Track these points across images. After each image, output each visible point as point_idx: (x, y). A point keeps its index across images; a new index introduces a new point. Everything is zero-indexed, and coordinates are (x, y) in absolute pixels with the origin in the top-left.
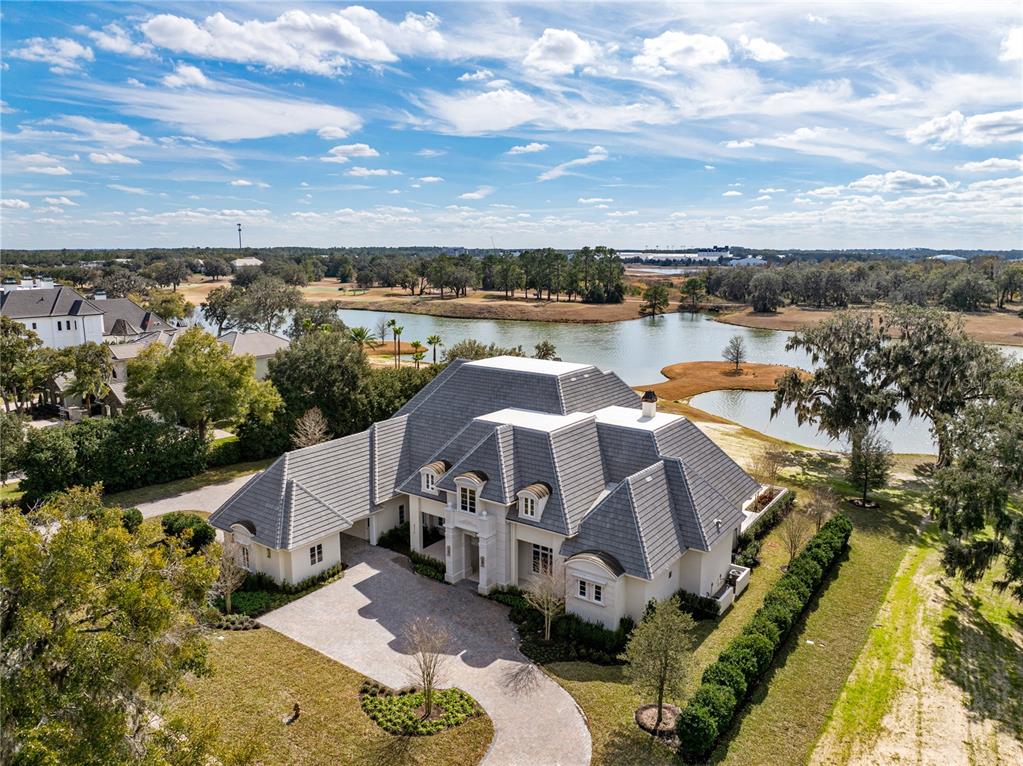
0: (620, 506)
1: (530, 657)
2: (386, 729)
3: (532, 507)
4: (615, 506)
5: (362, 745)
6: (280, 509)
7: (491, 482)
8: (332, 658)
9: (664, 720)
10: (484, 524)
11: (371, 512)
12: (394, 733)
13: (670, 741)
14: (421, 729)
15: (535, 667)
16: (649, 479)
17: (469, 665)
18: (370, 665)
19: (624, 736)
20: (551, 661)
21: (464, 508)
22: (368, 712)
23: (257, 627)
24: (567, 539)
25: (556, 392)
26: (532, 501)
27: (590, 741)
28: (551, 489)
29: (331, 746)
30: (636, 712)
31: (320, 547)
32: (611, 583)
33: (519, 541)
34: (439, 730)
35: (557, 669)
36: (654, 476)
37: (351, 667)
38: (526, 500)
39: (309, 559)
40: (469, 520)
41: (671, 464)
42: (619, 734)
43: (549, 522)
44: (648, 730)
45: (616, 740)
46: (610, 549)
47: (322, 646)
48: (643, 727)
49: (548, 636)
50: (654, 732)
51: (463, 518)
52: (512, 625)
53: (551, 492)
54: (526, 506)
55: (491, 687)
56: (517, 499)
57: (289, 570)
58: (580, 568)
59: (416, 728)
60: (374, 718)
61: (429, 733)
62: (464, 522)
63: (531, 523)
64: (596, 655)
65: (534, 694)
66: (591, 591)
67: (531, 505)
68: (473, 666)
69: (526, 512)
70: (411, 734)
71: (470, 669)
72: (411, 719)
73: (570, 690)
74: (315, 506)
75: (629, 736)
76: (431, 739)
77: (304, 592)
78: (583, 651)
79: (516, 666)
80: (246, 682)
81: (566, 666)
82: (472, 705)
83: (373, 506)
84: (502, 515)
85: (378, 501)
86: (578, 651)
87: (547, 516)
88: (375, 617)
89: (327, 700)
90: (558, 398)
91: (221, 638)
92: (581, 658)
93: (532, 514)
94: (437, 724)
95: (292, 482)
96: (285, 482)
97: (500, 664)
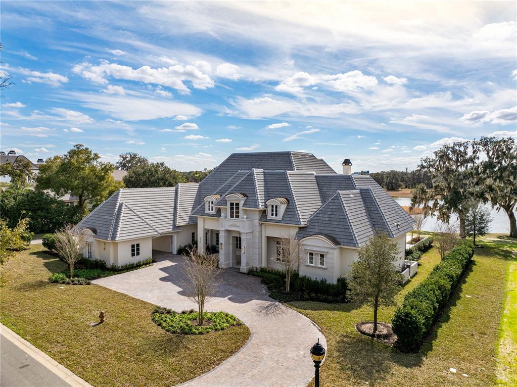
0: (334, 207)
1: (275, 299)
2: (168, 331)
3: (276, 211)
4: (331, 207)
5: (148, 338)
6: (114, 218)
7: (249, 198)
8: (136, 297)
9: (379, 329)
10: (244, 225)
11: (173, 230)
12: (174, 332)
13: (386, 341)
14: (194, 330)
15: (280, 304)
16: (352, 196)
17: (233, 302)
18: (162, 301)
19: (351, 337)
20: (291, 301)
21: (232, 216)
22: (156, 322)
23: (89, 284)
24: (300, 228)
25: (290, 160)
26: (276, 207)
27: (325, 340)
28: (290, 201)
29: (123, 338)
30: (357, 326)
31: (138, 245)
32: (330, 251)
33: (268, 237)
34: (208, 332)
35: (296, 304)
36: (355, 195)
37: (148, 302)
38: (273, 206)
39: (130, 253)
40: (236, 223)
41: (364, 191)
42: (346, 336)
43: (288, 219)
44: (368, 335)
45: (345, 339)
46: (329, 232)
47: (131, 293)
48: (364, 333)
49: (288, 289)
50: (373, 336)
51: (231, 223)
52: (263, 285)
53: (289, 203)
54: (273, 210)
55: (248, 312)
56: (266, 206)
57: (116, 258)
58: (309, 244)
59: (191, 330)
60: (160, 325)
61: (201, 333)
62: (231, 226)
63: (276, 221)
64: (323, 297)
65: (280, 316)
66: (317, 259)
67: (275, 209)
68: (236, 302)
69: (272, 215)
70: (186, 334)
71: (233, 304)
72: (187, 325)
73: (306, 315)
74: (137, 219)
75: (354, 338)
76: (202, 336)
77: (125, 271)
78: (314, 295)
79: (266, 303)
80: (70, 306)
81: (302, 303)
82: (234, 320)
83: (175, 227)
84: (257, 217)
85: (178, 224)
86: (310, 296)
87: (286, 216)
88: (171, 281)
89: (127, 316)
90: (291, 162)
91: (62, 288)
92: (312, 299)
93: (276, 215)
94: (206, 329)
95: (123, 203)
96: (118, 204)
97: (255, 303)
